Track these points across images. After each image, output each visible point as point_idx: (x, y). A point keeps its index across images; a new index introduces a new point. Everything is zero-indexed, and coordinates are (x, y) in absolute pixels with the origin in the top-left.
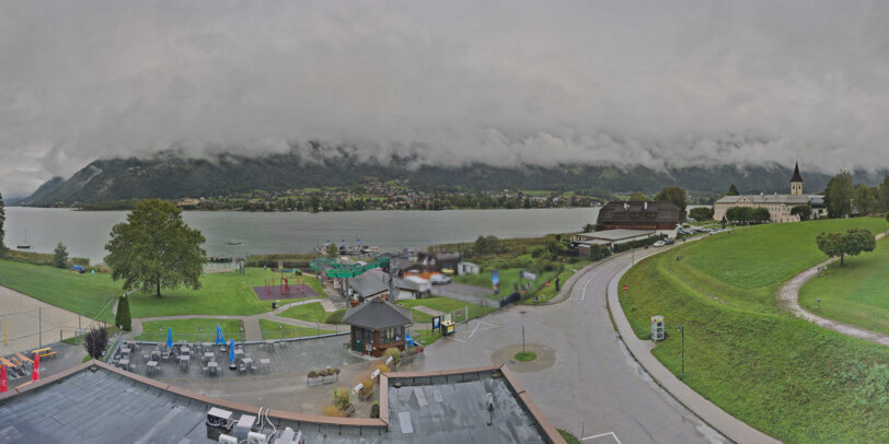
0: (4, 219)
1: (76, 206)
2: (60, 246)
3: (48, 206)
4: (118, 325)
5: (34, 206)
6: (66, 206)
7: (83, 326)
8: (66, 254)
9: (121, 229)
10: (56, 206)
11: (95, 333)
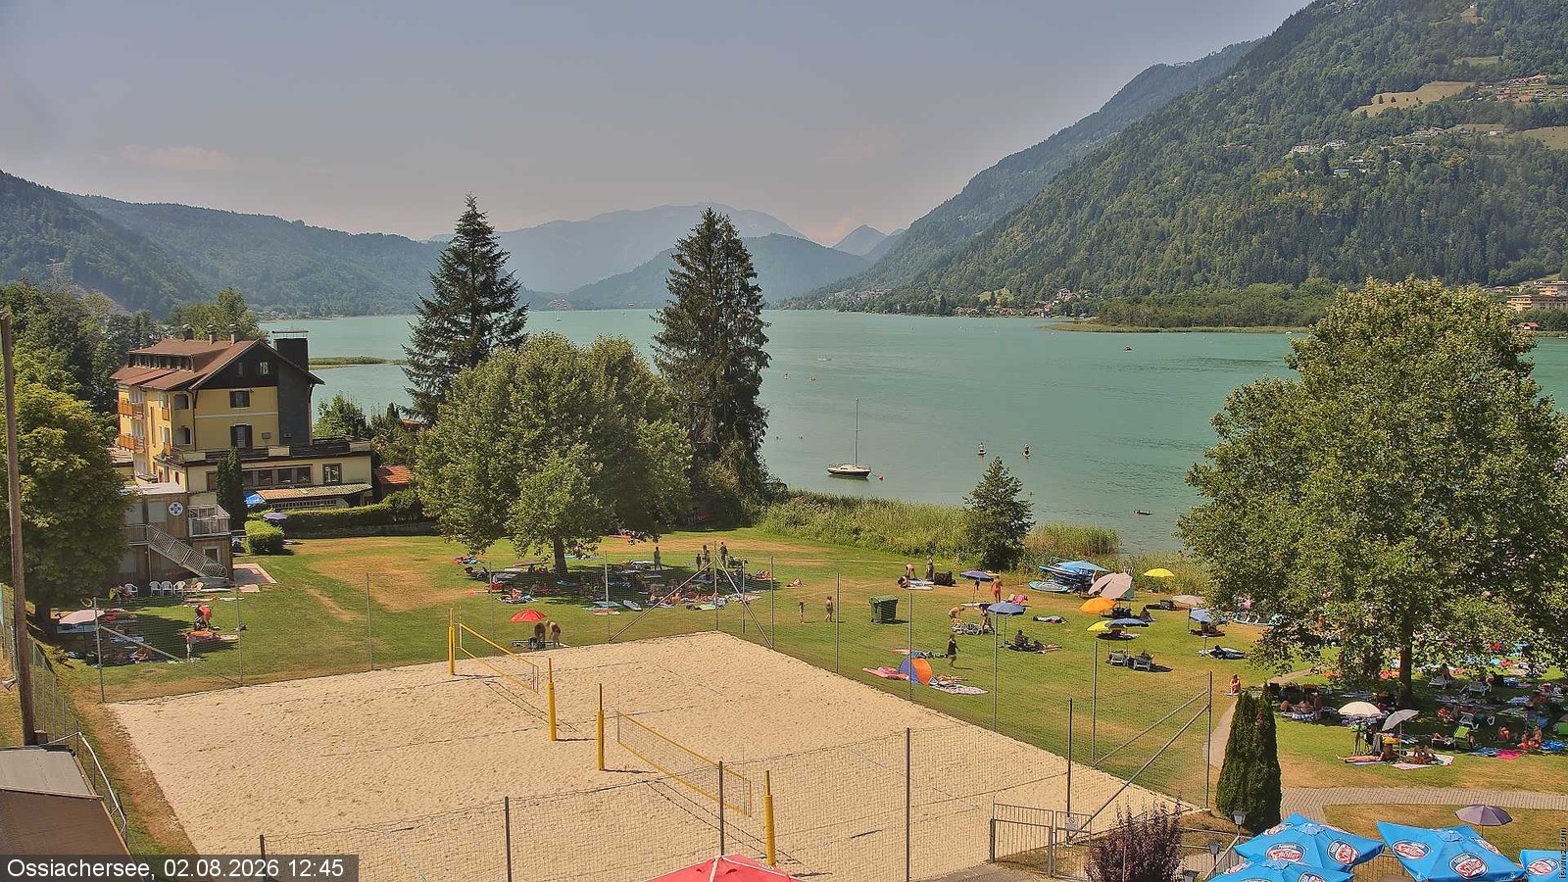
0: (762, 360)
1: (1066, 310)
2: (996, 477)
3: (946, 309)
4: (1228, 807)
5: (890, 308)
6: (1023, 306)
7: (1082, 806)
8: (1018, 510)
9: (1258, 404)
10: (982, 310)
11: (1129, 831)
